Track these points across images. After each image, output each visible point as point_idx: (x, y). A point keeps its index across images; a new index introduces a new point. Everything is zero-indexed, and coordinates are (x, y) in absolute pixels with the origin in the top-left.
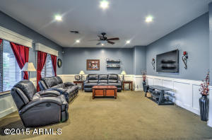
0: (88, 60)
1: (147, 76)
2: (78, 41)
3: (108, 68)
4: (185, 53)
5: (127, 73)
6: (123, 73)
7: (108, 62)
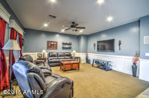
0: (48, 42)
1: (89, 54)
2: (46, 25)
3: (64, 48)
4: (120, 42)
5: (76, 52)
6: (74, 51)
7: (63, 44)
